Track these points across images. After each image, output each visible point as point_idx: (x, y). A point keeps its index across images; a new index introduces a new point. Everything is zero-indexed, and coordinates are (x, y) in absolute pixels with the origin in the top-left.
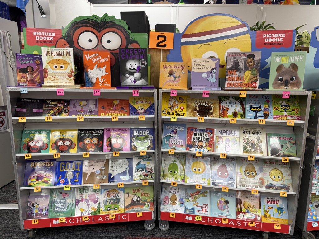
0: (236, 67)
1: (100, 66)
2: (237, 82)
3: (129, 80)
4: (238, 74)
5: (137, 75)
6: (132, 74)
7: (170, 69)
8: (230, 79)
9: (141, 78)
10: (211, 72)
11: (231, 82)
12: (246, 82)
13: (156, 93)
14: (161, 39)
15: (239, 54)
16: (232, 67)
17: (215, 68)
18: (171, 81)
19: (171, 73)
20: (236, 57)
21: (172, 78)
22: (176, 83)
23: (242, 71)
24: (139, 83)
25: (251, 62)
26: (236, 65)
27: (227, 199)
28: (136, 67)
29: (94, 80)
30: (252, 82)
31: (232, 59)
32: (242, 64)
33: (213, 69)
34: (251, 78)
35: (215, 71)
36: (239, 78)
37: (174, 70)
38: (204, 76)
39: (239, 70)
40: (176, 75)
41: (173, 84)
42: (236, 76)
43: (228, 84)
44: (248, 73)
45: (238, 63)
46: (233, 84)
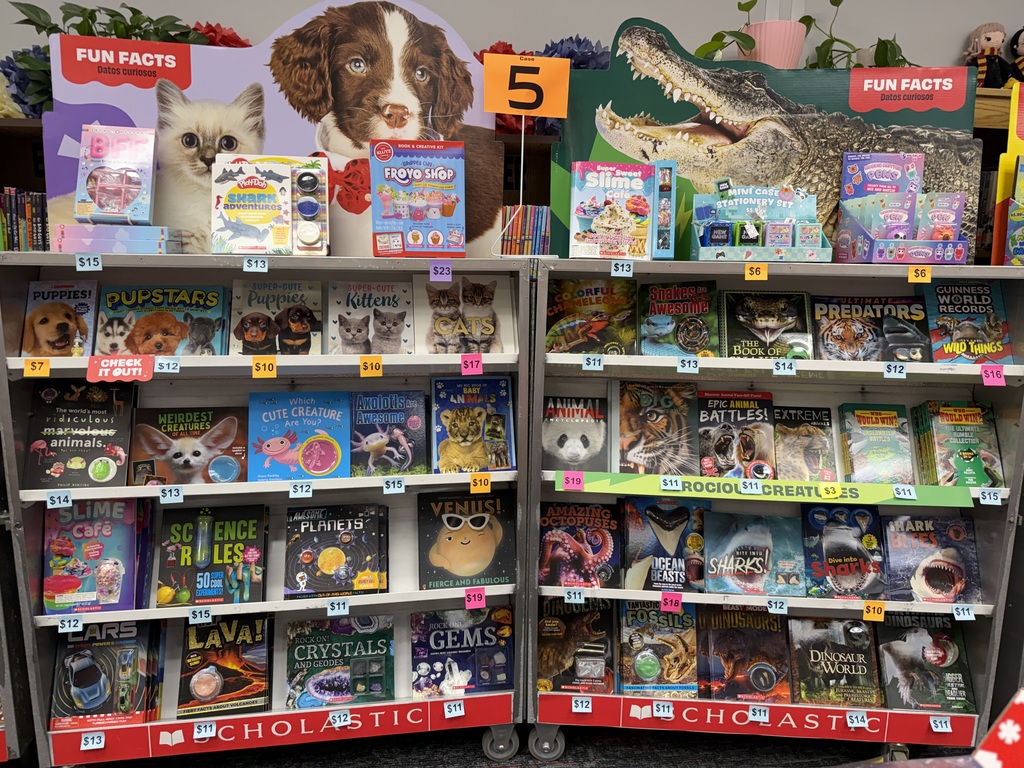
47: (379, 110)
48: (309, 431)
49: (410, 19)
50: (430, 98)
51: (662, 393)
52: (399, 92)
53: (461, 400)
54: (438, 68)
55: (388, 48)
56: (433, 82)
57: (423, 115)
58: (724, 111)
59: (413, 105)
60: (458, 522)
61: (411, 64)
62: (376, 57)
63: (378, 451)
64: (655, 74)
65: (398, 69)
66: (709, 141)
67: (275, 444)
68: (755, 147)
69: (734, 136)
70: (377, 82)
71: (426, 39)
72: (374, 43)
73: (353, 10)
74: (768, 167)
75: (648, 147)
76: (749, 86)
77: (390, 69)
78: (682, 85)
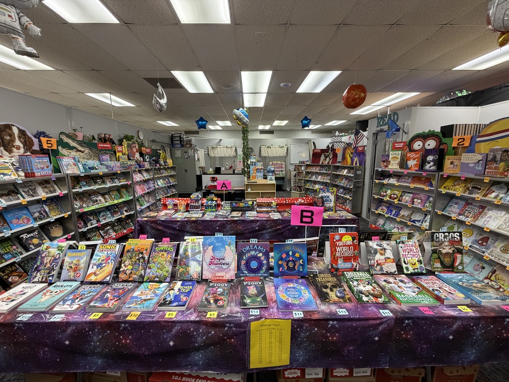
0: (494, 159)
1: (414, 159)
2: (494, 171)
3: (427, 167)
4: (495, 165)
5: (432, 163)
6: (429, 163)
7: (451, 161)
8: (490, 168)
9: (433, 166)
10: (478, 162)
11: (489, 170)
12: (500, 171)
13: (437, 175)
14: (461, 140)
15: (497, 150)
16: (491, 159)
17: (482, 160)
18: (451, 168)
19: (452, 163)
20: (495, 152)
21: (452, 166)
22: (454, 169)
23: (498, 163)
24: (432, 168)
25: (505, 156)
26: (494, 158)
27: (485, 265)
28: (432, 159)
29: (410, 166)
30: (505, 172)
31: (492, 154)
32: (498, 157)
33: (479, 161)
34: (504, 168)
35: (481, 162)
36: (496, 168)
37: (454, 161)
38: (471, 165)
39: (496, 162)
40: (455, 164)
41: (453, 170)
42: (493, 166)
43: (487, 172)
44: (502, 164)
45: (496, 156)
46: (490, 172)
47: (14, 146)
48: (21, 217)
49: (18, 128)
50: (25, 144)
51: (83, 195)
52: (18, 143)
53: (48, 203)
54: (26, 138)
55: (14, 134)
56: (25, 141)
57: (24, 147)
58: (80, 148)
59: (21, 145)
60: (52, 228)
61: (20, 137)
62: (12, 135)
63: (38, 217)
64: (67, 141)
65: (17, 138)
66: (79, 153)
67: (15, 221)
68: (86, 154)
69: (83, 152)
70: (13, 140)
71: (22, 133)
72: (10, 132)
73: (5, 125)
74: (89, 157)
75: (69, 154)
76: (83, 144)
77: (15, 138)
78: (73, 144)
